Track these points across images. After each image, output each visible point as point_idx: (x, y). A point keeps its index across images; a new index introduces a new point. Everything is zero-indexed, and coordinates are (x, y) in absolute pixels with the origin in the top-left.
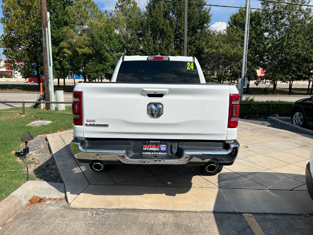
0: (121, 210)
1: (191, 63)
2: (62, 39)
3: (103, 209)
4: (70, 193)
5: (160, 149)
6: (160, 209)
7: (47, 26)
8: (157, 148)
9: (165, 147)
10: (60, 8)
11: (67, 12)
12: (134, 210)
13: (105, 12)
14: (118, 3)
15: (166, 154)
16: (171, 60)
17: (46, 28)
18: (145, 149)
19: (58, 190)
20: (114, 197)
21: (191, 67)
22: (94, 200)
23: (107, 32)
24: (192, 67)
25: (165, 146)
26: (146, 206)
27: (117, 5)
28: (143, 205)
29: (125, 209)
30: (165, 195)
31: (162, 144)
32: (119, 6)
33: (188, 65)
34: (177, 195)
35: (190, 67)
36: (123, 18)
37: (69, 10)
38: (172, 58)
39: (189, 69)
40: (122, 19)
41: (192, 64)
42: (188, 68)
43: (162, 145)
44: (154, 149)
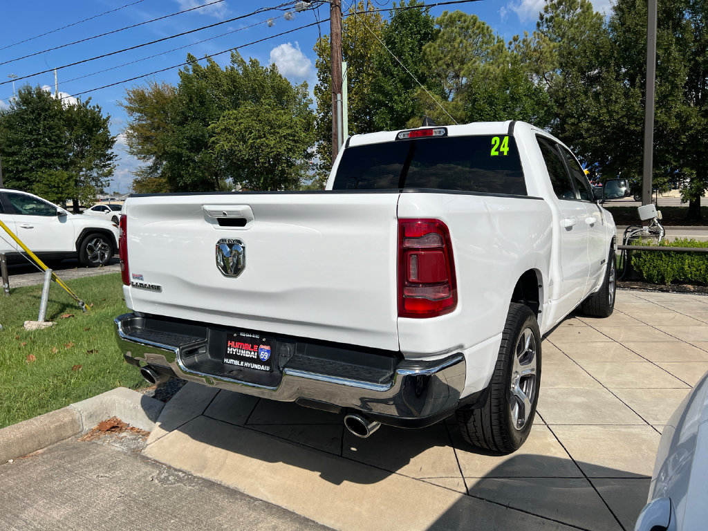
0: (210, 484)
1: (502, 137)
2: (412, 112)
3: (184, 472)
4: (159, 426)
5: (258, 356)
6: (284, 506)
7: (340, 92)
8: (252, 353)
9: (268, 351)
10: (412, 49)
11: (425, 54)
12: (233, 493)
13: (512, 40)
14: (543, 13)
15: (268, 369)
16: (450, 134)
17: (339, 95)
18: (230, 350)
19: (146, 413)
20: (220, 452)
21: (502, 149)
22: (185, 450)
23: (508, 84)
24: (505, 150)
25: (267, 348)
26: (262, 490)
27: (542, 18)
28: (259, 486)
29: (220, 484)
30: (320, 476)
31: (264, 344)
32: (547, 19)
33: (493, 143)
34: (345, 482)
35: (500, 149)
36: (551, 46)
37: (428, 50)
38: (455, 130)
39: (497, 153)
40: (549, 50)
41: (506, 139)
42: (494, 153)
43: (262, 346)
44: (247, 354)
